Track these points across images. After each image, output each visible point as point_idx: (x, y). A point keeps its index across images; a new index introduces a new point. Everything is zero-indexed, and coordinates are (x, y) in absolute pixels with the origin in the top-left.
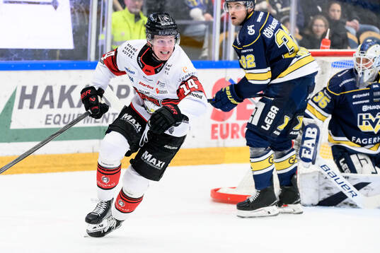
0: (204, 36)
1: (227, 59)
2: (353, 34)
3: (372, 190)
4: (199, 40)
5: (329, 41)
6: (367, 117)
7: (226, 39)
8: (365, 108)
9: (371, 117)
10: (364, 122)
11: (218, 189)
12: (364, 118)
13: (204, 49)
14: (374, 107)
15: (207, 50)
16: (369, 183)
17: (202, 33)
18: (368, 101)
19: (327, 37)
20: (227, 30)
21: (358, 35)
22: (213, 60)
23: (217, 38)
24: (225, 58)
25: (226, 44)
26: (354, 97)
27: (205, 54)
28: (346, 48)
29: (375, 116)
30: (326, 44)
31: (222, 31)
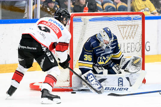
0: (25, 7)
2: (100, 4)
3: (108, 82)
4: (22, 9)
5: (88, 8)
6: (102, 58)
7: (36, 8)
12: (101, 59)
13: (25, 13)
15: (26, 14)
16: (106, 79)
17: (24, 6)
19: (87, 6)
20: (36, 4)
21: (102, 5)
22: (30, 18)
23: (32, 8)
24: (36, 17)
25: (36, 10)
26: (97, 50)
27: (26, 16)
28: (97, 11)
30: (86, 9)
31: (34, 4)
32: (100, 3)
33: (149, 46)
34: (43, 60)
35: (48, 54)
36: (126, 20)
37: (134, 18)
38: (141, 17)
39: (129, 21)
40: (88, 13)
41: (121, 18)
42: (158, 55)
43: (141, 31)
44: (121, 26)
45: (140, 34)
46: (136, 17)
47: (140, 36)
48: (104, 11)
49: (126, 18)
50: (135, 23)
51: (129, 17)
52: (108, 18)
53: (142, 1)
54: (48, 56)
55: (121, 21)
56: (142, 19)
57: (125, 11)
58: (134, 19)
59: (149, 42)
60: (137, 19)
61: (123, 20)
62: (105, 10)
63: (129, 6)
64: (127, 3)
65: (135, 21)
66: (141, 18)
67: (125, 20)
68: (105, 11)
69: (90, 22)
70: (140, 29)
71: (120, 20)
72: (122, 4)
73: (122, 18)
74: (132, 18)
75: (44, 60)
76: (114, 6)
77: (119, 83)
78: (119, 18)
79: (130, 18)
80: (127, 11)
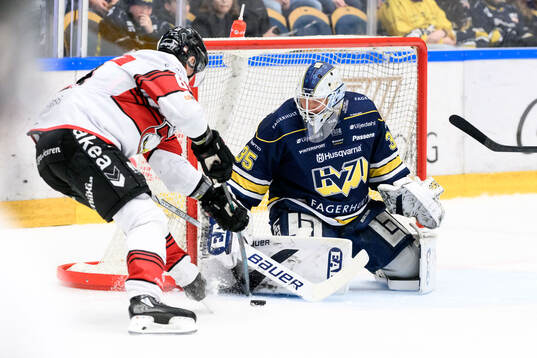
1: (78, 56)
5: (244, 24)
6: (327, 171)
8: (320, 158)
9: (333, 171)
10: (324, 182)
11: (70, 266)
12: (322, 174)
14: (336, 154)
18: (323, 145)
21: (286, 13)
26: (299, 141)
29: (339, 169)
30: (239, 28)
31: (68, 10)
32: (278, 6)
33: (436, 147)
34: (89, 187)
35: (102, 163)
36: (367, 62)
37: (393, 56)
38: (414, 52)
39: (375, 65)
40: (244, 38)
41: (349, 56)
42: (464, 174)
43: (414, 96)
44: (350, 80)
45: (412, 108)
46: (400, 54)
47: (411, 113)
48: (291, 33)
49: (367, 57)
50: (396, 72)
51: (376, 54)
52: (310, 56)
53: (410, 3)
54: (102, 167)
55: (351, 67)
56: (417, 60)
57: (360, 34)
58: (391, 59)
59: (435, 134)
60: (401, 60)
61: (358, 62)
62: (296, 31)
63: (371, 17)
64: (364, 9)
65: (396, 66)
66: (414, 57)
67: (362, 62)
68: (295, 35)
69: (252, 69)
70: (411, 91)
71: (348, 62)
72: (348, 10)
73: (354, 56)
74: (387, 56)
75: (90, 185)
76: (324, 18)
77: (330, 265)
78: (344, 56)
79: (381, 56)
80: (365, 33)
